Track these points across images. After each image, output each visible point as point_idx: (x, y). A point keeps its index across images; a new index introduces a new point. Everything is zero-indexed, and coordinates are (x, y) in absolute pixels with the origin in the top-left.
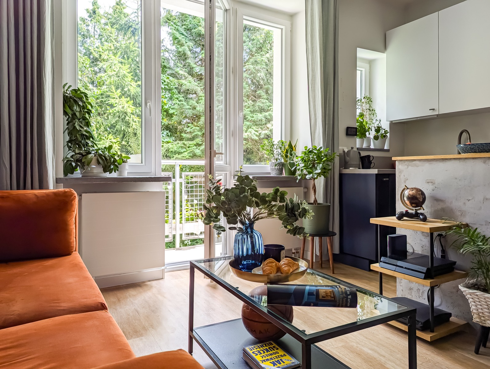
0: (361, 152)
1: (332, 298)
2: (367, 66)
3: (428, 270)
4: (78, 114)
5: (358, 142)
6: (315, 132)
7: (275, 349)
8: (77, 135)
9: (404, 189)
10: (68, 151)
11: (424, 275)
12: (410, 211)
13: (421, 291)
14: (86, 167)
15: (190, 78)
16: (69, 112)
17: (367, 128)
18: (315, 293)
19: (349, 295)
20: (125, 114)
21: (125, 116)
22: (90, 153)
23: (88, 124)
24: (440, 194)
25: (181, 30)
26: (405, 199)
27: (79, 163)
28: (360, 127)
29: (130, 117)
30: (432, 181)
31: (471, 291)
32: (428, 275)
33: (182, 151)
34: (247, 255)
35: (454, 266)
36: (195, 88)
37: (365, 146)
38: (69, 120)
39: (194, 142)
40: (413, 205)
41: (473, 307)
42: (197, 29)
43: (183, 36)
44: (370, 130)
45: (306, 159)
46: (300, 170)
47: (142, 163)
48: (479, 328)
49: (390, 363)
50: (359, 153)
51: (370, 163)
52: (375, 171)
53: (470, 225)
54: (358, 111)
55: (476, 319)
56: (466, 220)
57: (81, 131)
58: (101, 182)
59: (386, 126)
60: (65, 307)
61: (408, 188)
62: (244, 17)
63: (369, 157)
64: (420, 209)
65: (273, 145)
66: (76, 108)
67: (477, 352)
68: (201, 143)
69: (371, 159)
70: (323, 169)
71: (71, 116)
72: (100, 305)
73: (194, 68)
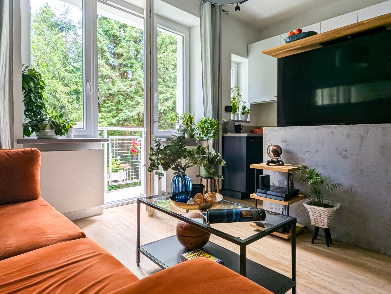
0: (235, 123)
1: (250, 216)
2: (236, 66)
3: (286, 195)
4: (33, 89)
5: (232, 116)
6: (206, 109)
7: (203, 254)
8: (33, 106)
9: (270, 146)
10: (25, 118)
11: (284, 199)
12: (274, 160)
13: (278, 209)
14: (41, 131)
15: (107, 67)
16: (26, 87)
17: (237, 107)
18: (240, 214)
19: (261, 213)
20: (56, 92)
21: (56, 93)
22: (45, 120)
23: (41, 97)
24: (290, 148)
25: (100, 31)
26: (271, 152)
27: (36, 128)
28: (233, 106)
29: (60, 94)
30: (285, 141)
31: (311, 206)
32: (286, 199)
33: (102, 121)
34: (182, 191)
35: (299, 193)
36: (111, 75)
37: (236, 119)
38: (26, 94)
39: (111, 114)
40: (275, 156)
41: (312, 216)
42: (112, 31)
43: (101, 36)
44: (239, 108)
45: (203, 127)
46: (198, 134)
47: (83, 128)
48: (314, 228)
49: (267, 254)
50: (234, 123)
51: (240, 129)
52: (246, 135)
53: (308, 167)
54: (232, 96)
55: (313, 223)
56: (305, 164)
57: (36, 102)
58: (55, 142)
59: (248, 106)
60: (54, 237)
61: (272, 145)
62: (158, 25)
63: (240, 125)
64: (279, 158)
65: (178, 117)
66: (32, 84)
67: (313, 242)
68: (116, 115)
69: (241, 127)
70: (214, 133)
71: (28, 91)
72: (81, 234)
73: (110, 60)
